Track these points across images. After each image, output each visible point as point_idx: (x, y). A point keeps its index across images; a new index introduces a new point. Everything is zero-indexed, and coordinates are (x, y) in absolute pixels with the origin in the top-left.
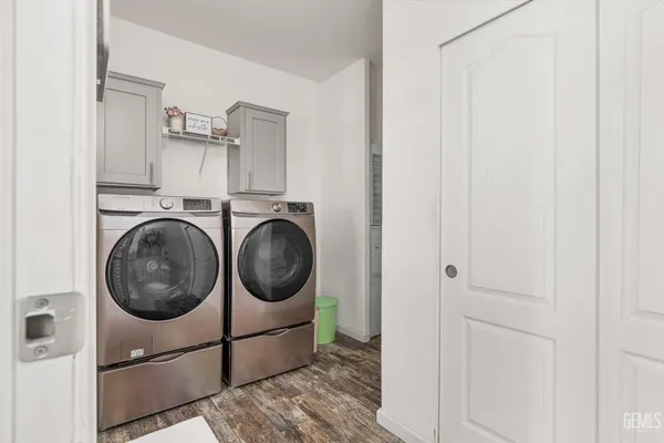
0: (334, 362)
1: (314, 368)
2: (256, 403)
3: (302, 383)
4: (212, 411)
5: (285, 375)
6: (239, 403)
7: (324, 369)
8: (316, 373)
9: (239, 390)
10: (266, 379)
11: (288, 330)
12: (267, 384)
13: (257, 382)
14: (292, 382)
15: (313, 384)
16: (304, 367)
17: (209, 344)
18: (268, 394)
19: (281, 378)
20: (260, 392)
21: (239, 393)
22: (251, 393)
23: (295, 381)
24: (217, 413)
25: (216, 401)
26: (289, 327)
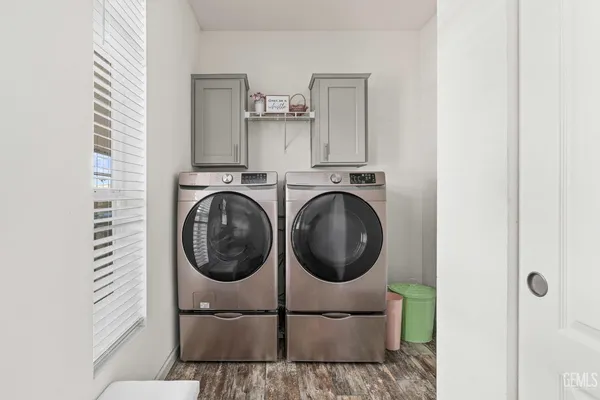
0: (414, 369)
1: (385, 369)
2: (301, 385)
3: (360, 382)
4: (260, 377)
5: (346, 366)
6: (286, 379)
7: (396, 374)
8: (384, 376)
9: (294, 365)
10: (326, 363)
11: (350, 317)
12: (323, 369)
13: (314, 363)
14: (349, 377)
15: (372, 388)
16: (372, 363)
17: (266, 312)
18: (318, 381)
19: (340, 367)
20: (311, 374)
21: (293, 368)
22: (303, 372)
23: (353, 376)
24: (263, 382)
25: (269, 368)
26: (353, 313)
